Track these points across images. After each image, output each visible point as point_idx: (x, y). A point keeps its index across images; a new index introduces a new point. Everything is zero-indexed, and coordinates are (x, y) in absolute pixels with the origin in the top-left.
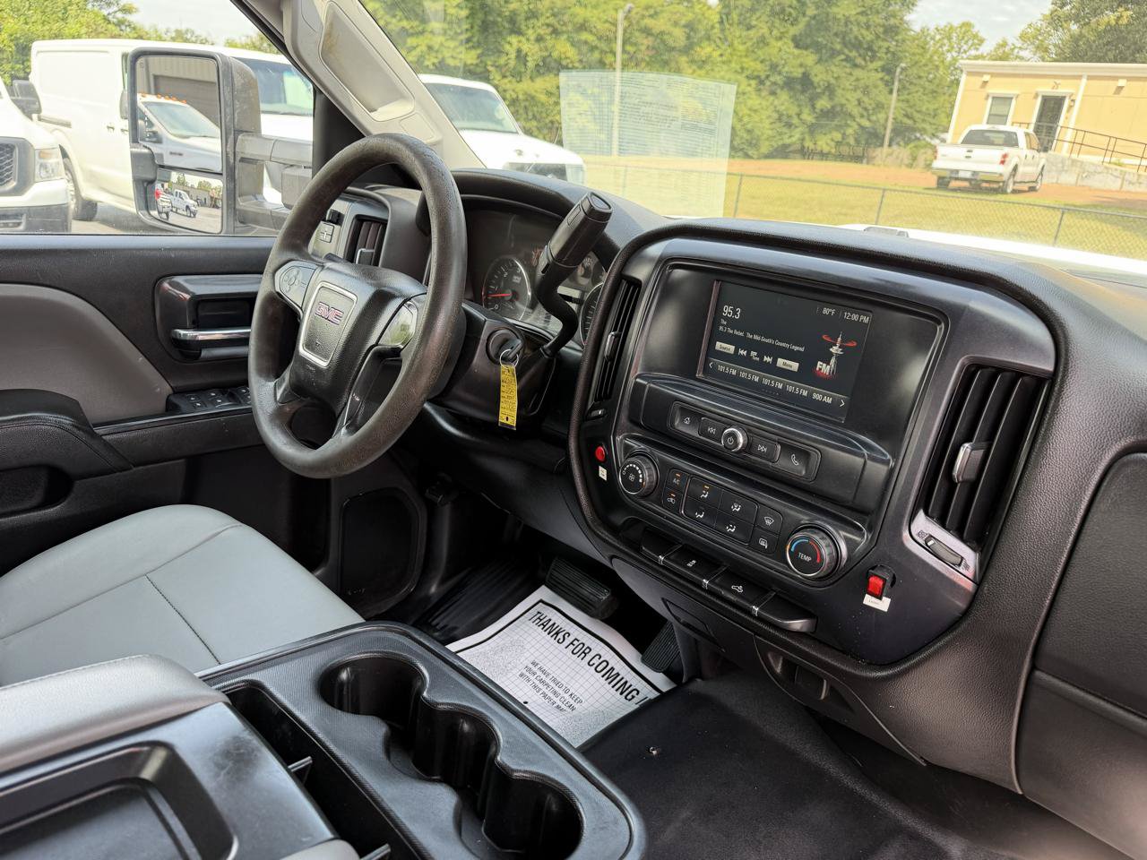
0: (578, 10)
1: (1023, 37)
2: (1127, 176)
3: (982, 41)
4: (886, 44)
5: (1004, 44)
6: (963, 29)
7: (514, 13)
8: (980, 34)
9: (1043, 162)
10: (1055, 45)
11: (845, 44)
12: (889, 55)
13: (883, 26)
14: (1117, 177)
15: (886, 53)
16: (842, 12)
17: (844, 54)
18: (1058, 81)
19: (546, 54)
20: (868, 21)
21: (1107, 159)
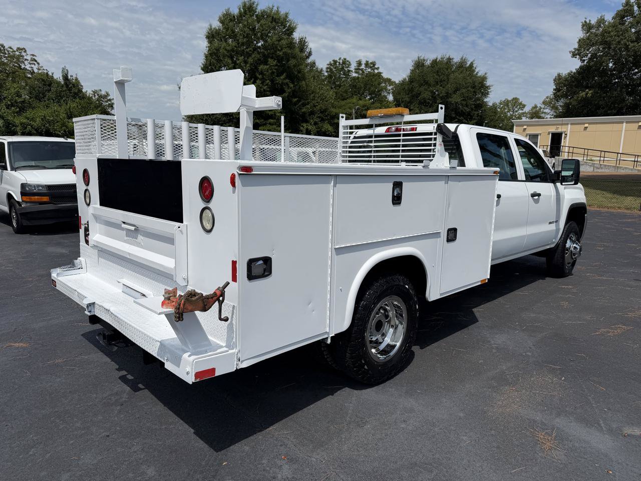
0: (332, 109)
1: (544, 103)
2: (595, 165)
3: (524, 106)
4: (476, 113)
5: (536, 107)
6: (514, 101)
7: (304, 113)
8: (523, 103)
9: (554, 161)
10: (560, 106)
11: (456, 113)
12: (479, 117)
13: (474, 105)
14: (591, 166)
15: (477, 116)
16: (454, 100)
17: (457, 118)
18: (558, 126)
19: (319, 130)
20: (467, 103)
21: (585, 158)
